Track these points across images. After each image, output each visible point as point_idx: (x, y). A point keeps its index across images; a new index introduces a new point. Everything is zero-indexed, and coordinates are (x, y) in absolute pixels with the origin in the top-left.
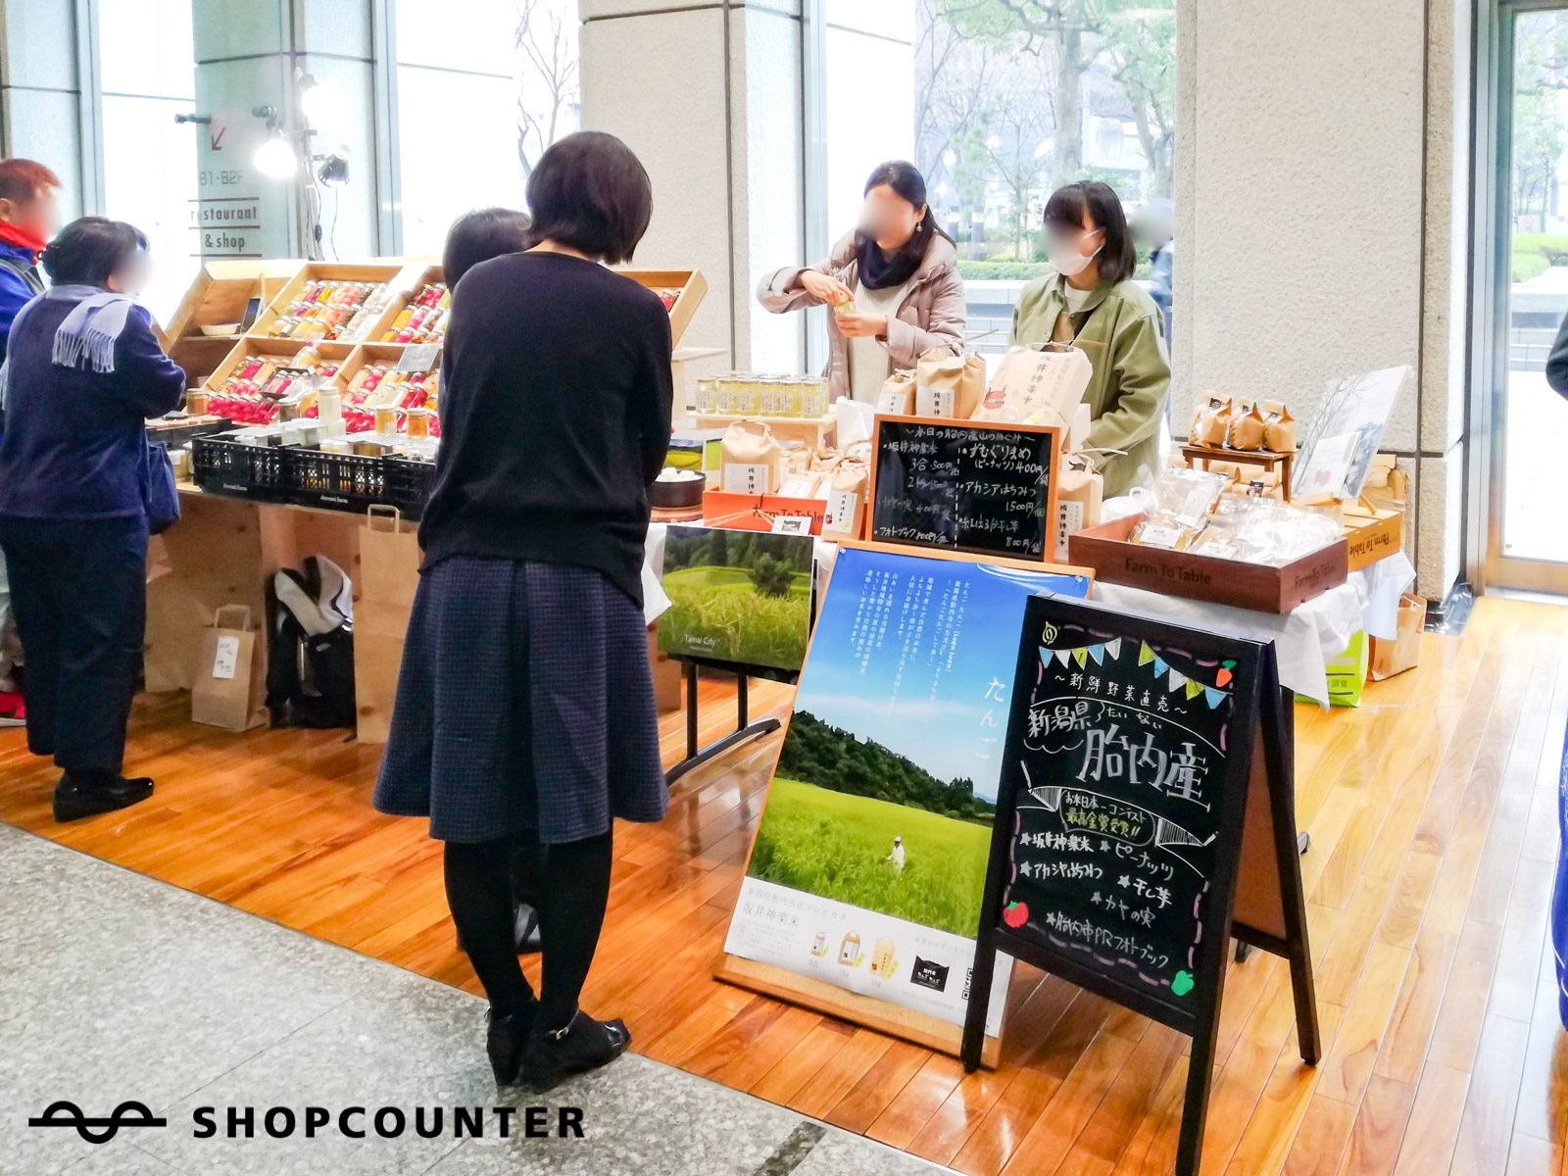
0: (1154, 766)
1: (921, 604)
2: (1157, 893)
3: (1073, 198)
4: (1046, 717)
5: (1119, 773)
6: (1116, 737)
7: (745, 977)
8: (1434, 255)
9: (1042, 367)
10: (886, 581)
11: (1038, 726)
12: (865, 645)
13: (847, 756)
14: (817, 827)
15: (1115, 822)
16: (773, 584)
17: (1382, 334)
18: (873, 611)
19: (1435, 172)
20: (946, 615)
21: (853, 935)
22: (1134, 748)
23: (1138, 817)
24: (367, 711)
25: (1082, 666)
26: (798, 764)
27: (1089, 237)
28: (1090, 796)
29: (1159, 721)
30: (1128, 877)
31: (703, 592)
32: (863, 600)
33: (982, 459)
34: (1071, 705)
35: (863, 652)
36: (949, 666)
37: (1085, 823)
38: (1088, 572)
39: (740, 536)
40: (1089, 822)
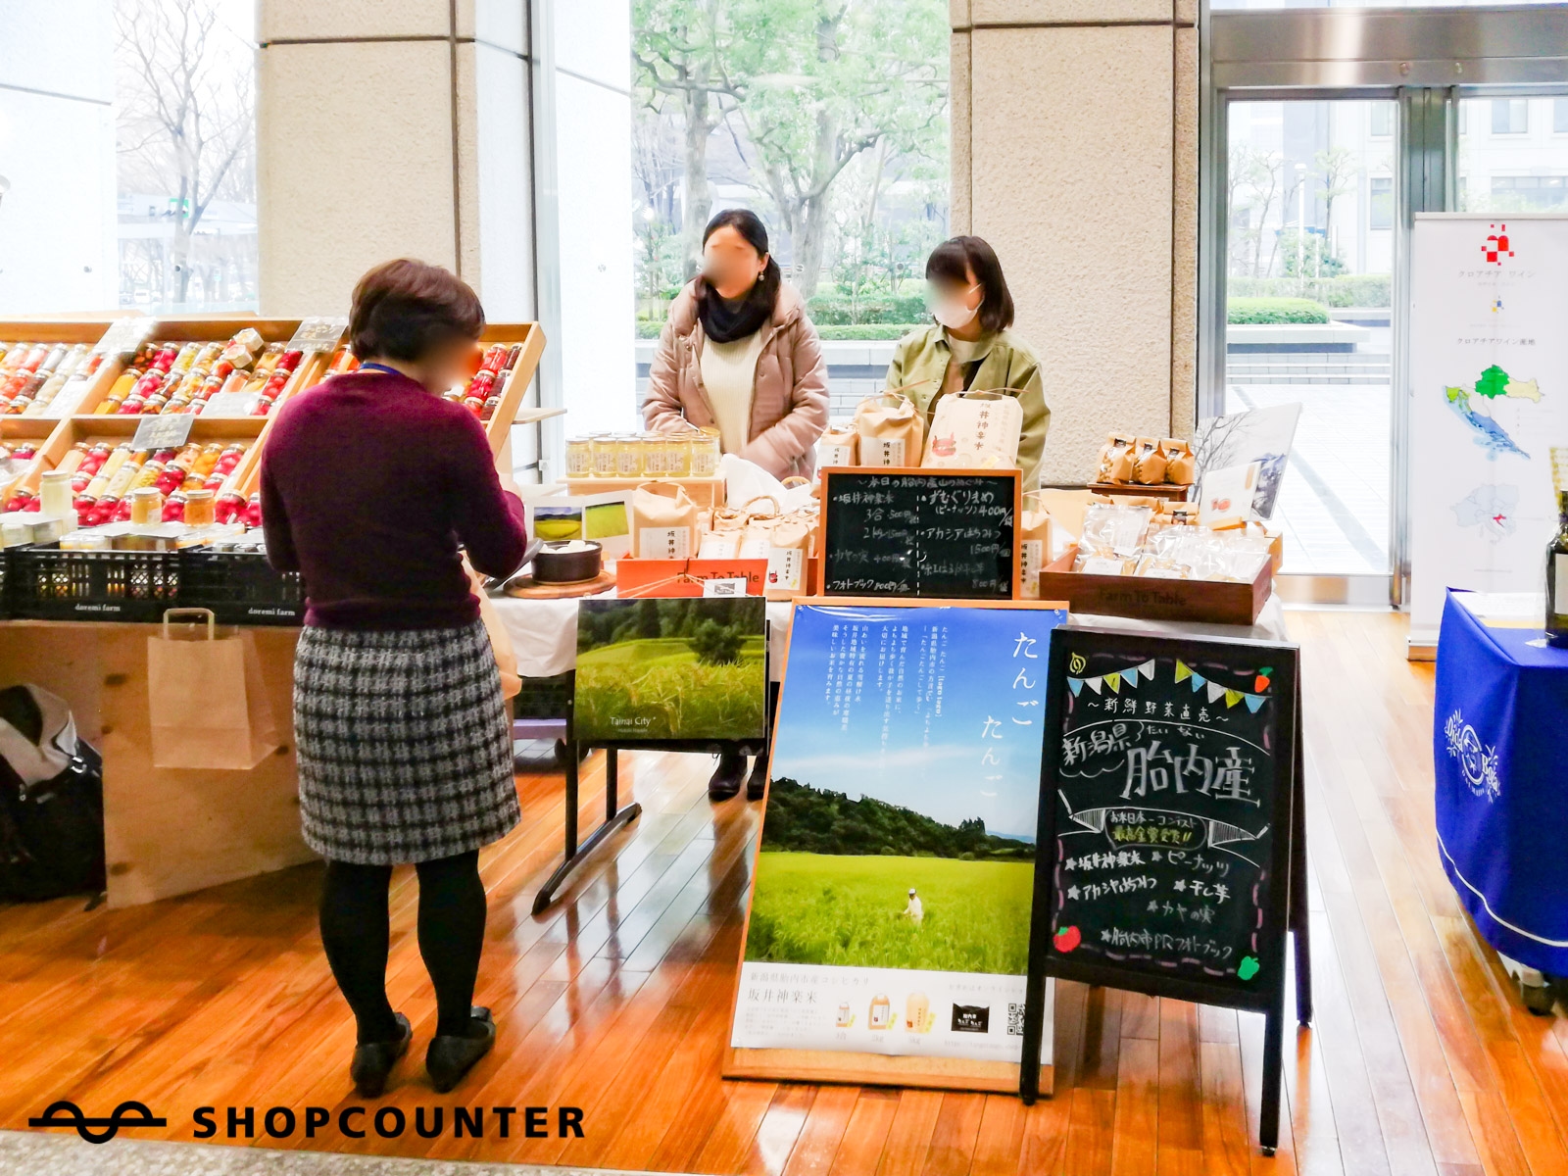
0: (1200, 773)
1: (898, 653)
2: (1215, 890)
3: (956, 253)
4: (1082, 744)
5: (1165, 785)
6: (1159, 751)
7: (761, 1068)
8: (1182, 311)
9: (984, 414)
10: (855, 635)
11: (1074, 754)
12: (842, 703)
13: (842, 817)
14: (820, 895)
15: (1165, 832)
16: (719, 650)
17: (1140, 381)
18: (846, 666)
19: (1182, 238)
20: (927, 660)
21: (881, 998)
22: (1178, 760)
23: (1188, 823)
24: (121, 869)
25: (1116, 690)
26: (787, 833)
27: (973, 290)
28: (1136, 812)
29: (1201, 732)
30: (1183, 881)
31: (632, 668)
32: (833, 656)
33: (943, 505)
34: (1108, 729)
35: (842, 709)
36: (938, 711)
37: (1133, 838)
38: (1065, 605)
39: (674, 604)
40: (1138, 837)
